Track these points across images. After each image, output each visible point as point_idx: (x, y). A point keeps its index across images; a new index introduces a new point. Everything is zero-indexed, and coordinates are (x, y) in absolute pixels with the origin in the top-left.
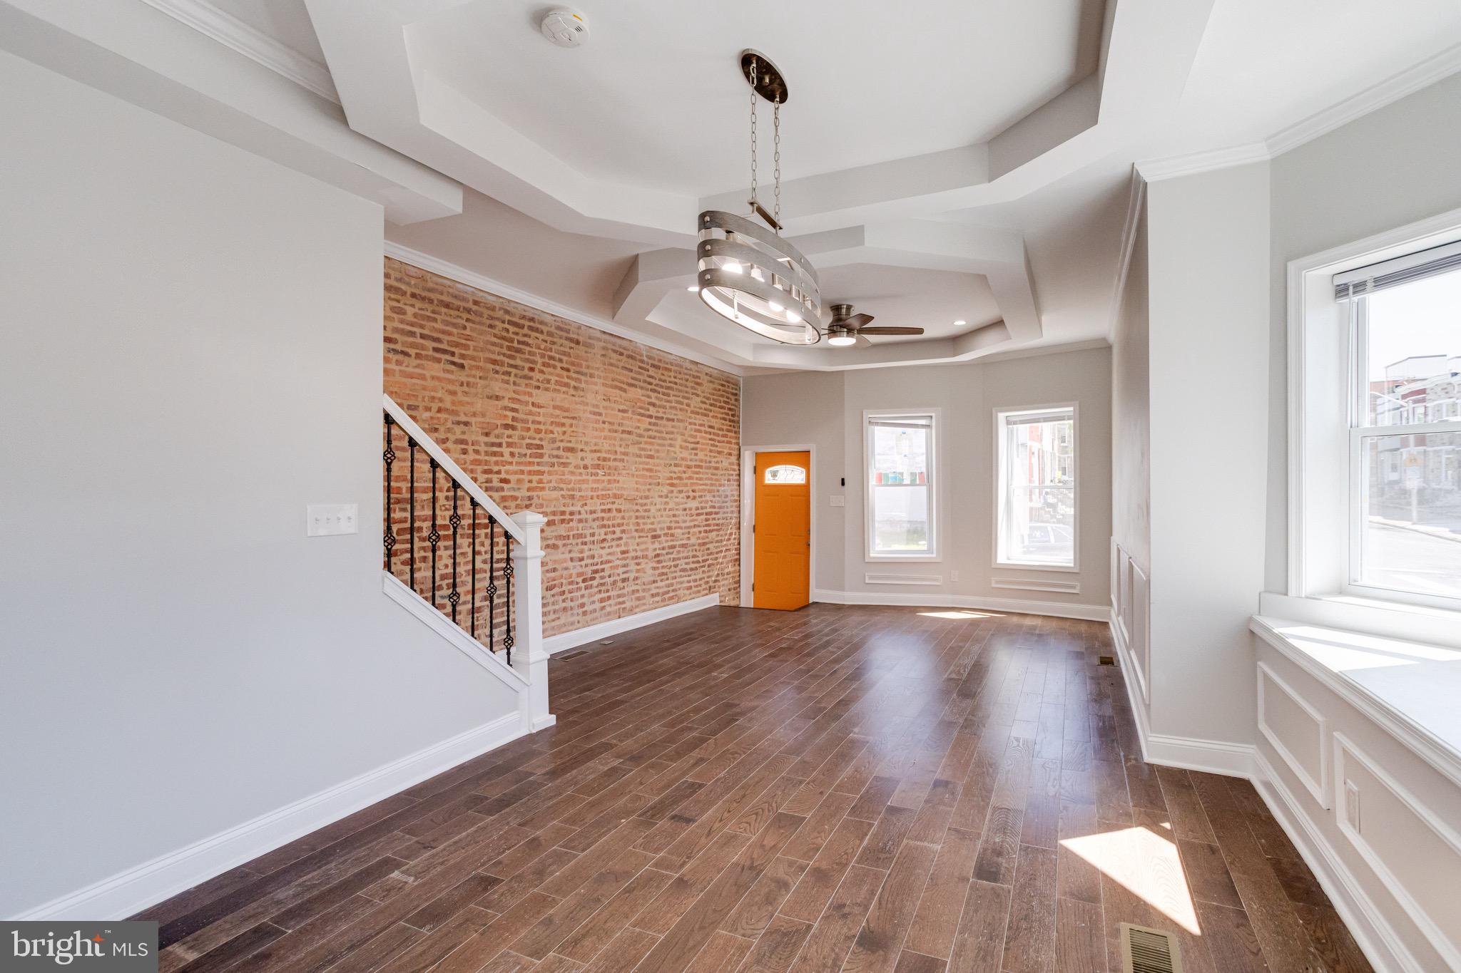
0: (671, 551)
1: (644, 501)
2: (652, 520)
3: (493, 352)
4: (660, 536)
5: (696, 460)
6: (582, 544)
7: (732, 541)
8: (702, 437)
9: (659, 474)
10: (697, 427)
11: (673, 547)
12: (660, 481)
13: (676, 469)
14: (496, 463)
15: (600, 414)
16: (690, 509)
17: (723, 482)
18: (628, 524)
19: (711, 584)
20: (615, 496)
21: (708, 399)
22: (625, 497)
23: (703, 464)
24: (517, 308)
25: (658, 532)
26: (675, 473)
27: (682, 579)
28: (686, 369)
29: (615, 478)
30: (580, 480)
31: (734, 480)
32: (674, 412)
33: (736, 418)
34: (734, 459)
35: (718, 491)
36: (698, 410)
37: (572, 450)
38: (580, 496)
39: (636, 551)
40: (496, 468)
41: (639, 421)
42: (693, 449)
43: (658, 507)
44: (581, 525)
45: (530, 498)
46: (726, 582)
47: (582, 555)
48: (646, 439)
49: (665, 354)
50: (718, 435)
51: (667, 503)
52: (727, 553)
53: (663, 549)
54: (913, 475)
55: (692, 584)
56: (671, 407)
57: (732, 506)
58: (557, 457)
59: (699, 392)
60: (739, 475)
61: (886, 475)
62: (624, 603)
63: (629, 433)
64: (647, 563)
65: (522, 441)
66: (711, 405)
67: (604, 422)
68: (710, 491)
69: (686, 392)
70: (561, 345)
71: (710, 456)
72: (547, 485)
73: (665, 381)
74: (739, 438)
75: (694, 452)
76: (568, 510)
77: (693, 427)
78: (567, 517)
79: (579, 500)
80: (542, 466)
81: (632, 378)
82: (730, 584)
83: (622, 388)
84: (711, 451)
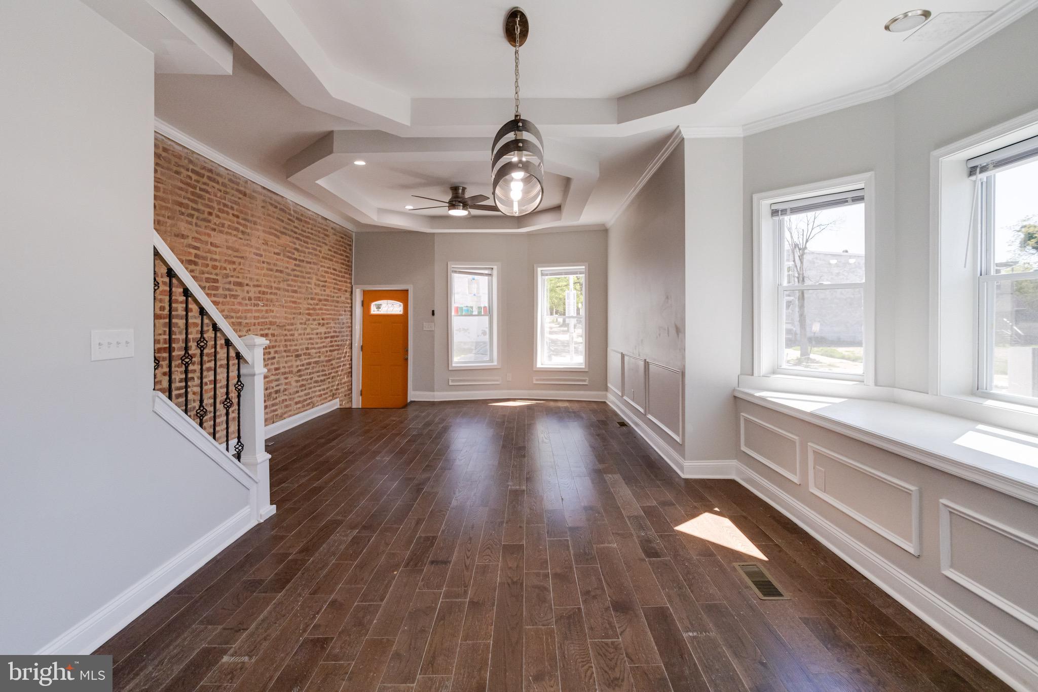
0: (308, 367)
1: (290, 327)
2: (296, 342)
3: (180, 196)
4: (300, 355)
5: (325, 295)
7: (347, 358)
8: (328, 277)
9: (300, 306)
10: (326, 269)
11: (309, 364)
12: (301, 311)
13: (312, 302)
15: (261, 256)
16: (321, 333)
17: (341, 312)
18: (279, 346)
19: (334, 392)
20: (271, 323)
21: (333, 247)
22: (277, 324)
23: (329, 298)
24: (198, 159)
25: (300, 352)
26: (311, 305)
27: (315, 389)
28: (319, 223)
29: (270, 308)
30: (246, 310)
31: (348, 311)
32: (310, 256)
33: (350, 264)
34: (348, 295)
35: (338, 319)
36: (326, 256)
37: (240, 284)
38: (246, 323)
39: (284, 367)
41: (288, 262)
42: (323, 286)
43: (300, 332)
46: (343, 390)
48: (292, 277)
49: (306, 210)
50: (339, 276)
51: (305, 329)
52: (343, 368)
53: (303, 365)
54: (479, 308)
55: (322, 392)
56: (309, 253)
57: (347, 331)
58: (229, 290)
59: (327, 242)
60: (352, 307)
61: (462, 308)
62: (276, 410)
63: (281, 272)
64: (292, 377)
65: (203, 276)
66: (335, 252)
67: (263, 262)
68: (333, 319)
69: (319, 241)
70: (233, 196)
71: (334, 292)
73: (305, 232)
74: (352, 278)
75: (324, 288)
77: (323, 269)
79: (245, 327)
81: (284, 228)
82: (345, 391)
83: (276, 235)
84: (334, 288)
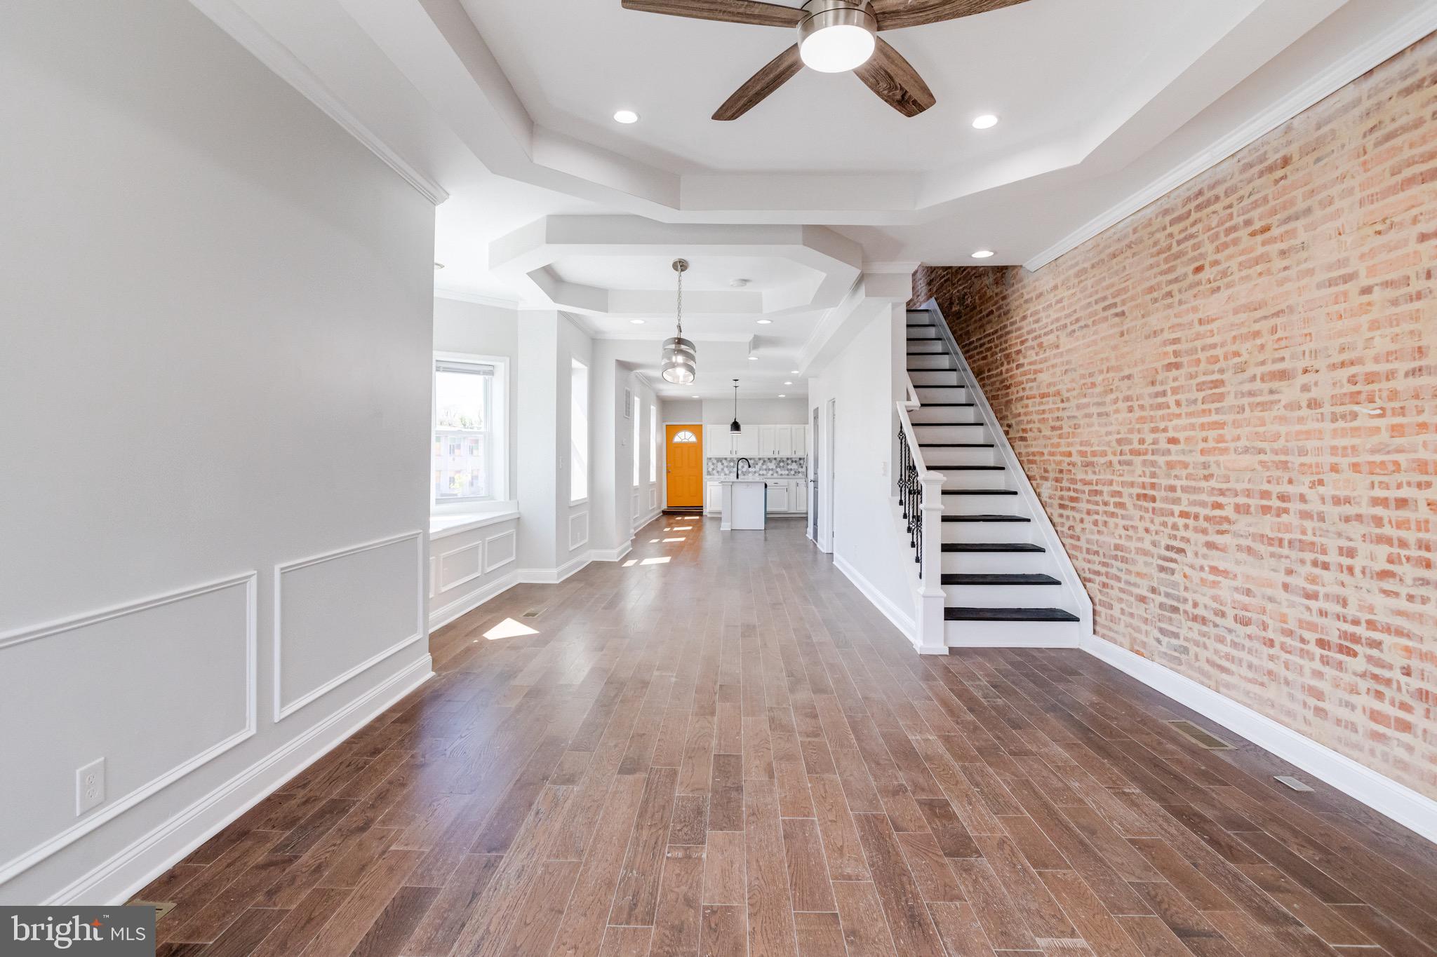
6: (1315, 563)
14: (1163, 418)
40: (1162, 425)
44: (1308, 524)
45: (1205, 466)
47: (1315, 587)
65: (1192, 381)
72: (1232, 445)
76: (1275, 489)
78: (1275, 503)
80: (1223, 414)
